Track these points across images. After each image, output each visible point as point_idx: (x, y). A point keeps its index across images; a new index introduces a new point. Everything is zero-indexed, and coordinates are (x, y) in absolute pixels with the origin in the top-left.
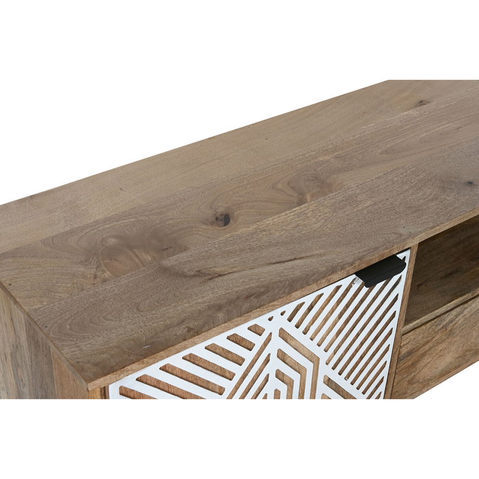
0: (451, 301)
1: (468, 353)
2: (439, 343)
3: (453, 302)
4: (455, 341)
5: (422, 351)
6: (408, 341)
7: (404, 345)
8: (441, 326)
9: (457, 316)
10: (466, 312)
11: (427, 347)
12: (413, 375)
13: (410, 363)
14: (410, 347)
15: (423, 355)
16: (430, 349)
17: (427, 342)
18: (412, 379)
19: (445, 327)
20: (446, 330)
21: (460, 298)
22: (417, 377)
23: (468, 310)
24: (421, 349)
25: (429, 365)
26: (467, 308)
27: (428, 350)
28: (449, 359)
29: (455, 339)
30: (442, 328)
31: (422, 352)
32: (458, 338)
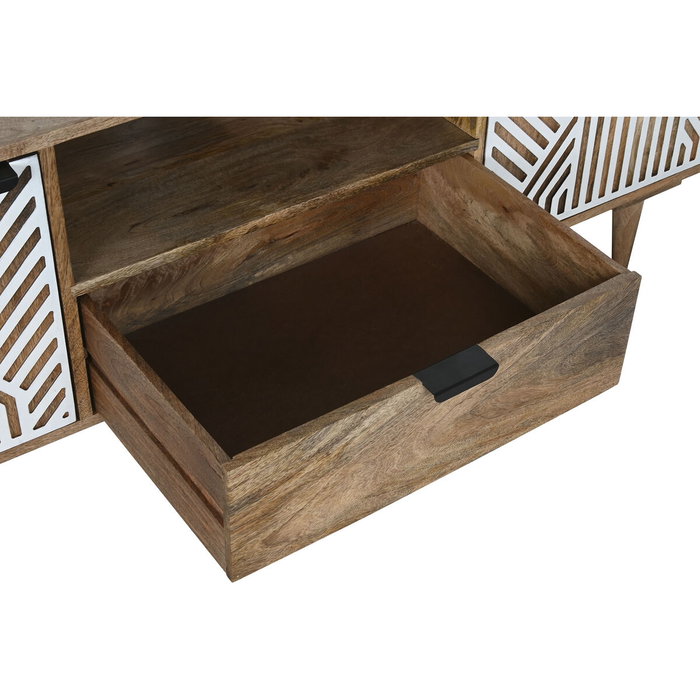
0: (172, 249)
1: (390, 488)
2: (316, 477)
3: (174, 250)
4: (355, 472)
5: (280, 491)
6: (242, 478)
7: (235, 486)
8: (315, 450)
9: (347, 432)
10: (366, 423)
11: (291, 485)
12: (271, 530)
13: (258, 513)
14: (249, 488)
15: (286, 498)
16: (300, 487)
17: (289, 478)
18: (271, 537)
19: (324, 451)
20: (328, 454)
21: (190, 245)
22: (283, 533)
23: (372, 419)
24: (279, 489)
25: (303, 513)
26: (366, 417)
27: (295, 490)
28: (348, 499)
29: (353, 469)
30: (319, 451)
31: (283, 494)
32: (361, 465)
